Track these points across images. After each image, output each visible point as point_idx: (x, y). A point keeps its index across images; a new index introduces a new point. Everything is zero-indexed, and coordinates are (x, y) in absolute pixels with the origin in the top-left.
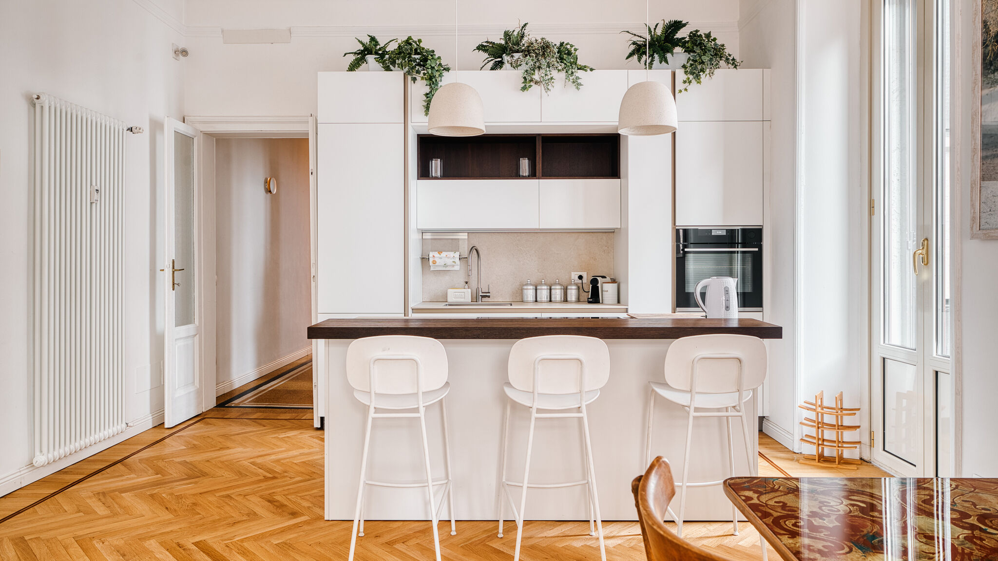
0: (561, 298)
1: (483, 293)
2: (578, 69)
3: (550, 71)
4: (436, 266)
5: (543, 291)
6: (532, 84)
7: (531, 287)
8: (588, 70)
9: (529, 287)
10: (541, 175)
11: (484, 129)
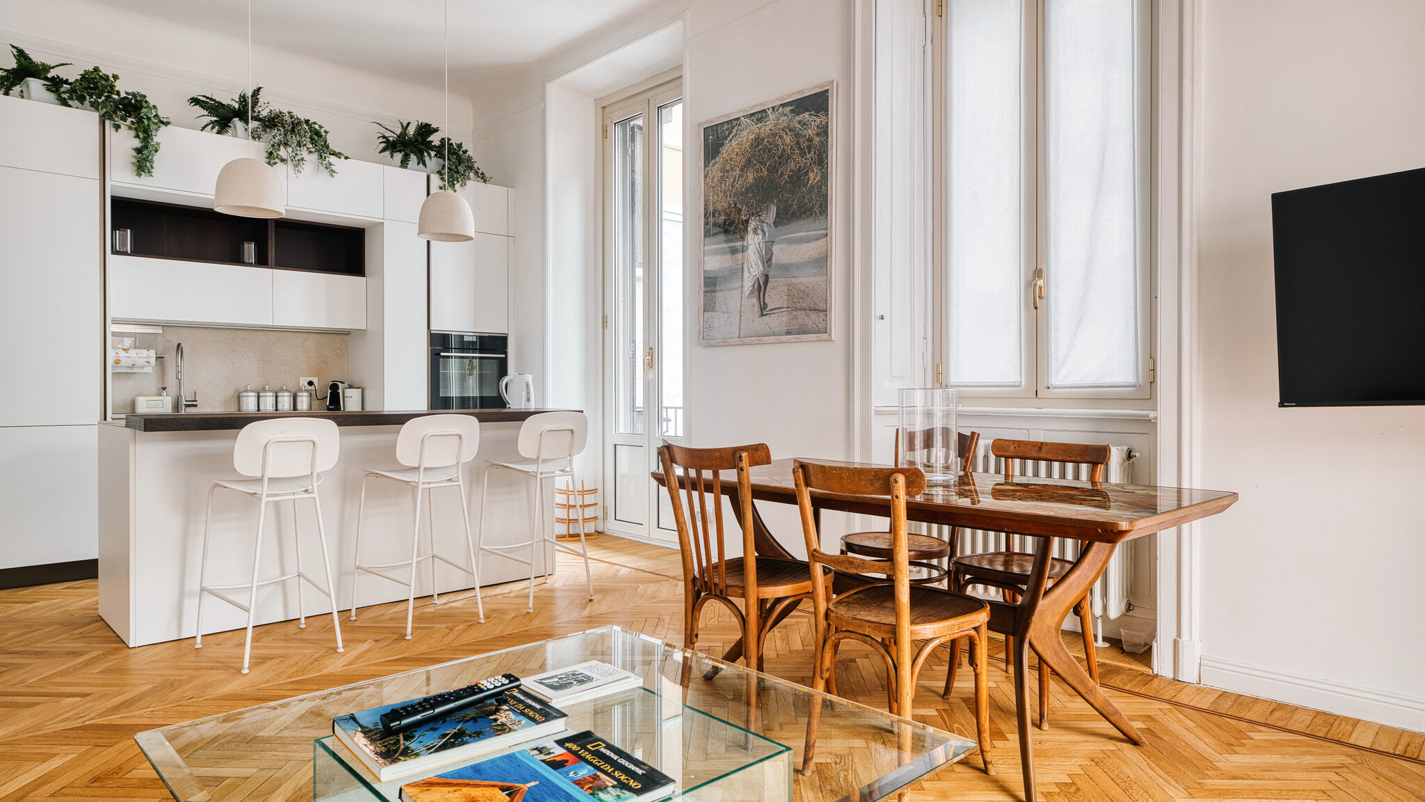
0: (290, 407)
1: (186, 401)
2: (330, 154)
3: (300, 151)
4: (121, 367)
5: (268, 398)
6: (277, 160)
7: (253, 394)
8: (343, 157)
9: (250, 394)
10: (274, 264)
11: (284, 213)
